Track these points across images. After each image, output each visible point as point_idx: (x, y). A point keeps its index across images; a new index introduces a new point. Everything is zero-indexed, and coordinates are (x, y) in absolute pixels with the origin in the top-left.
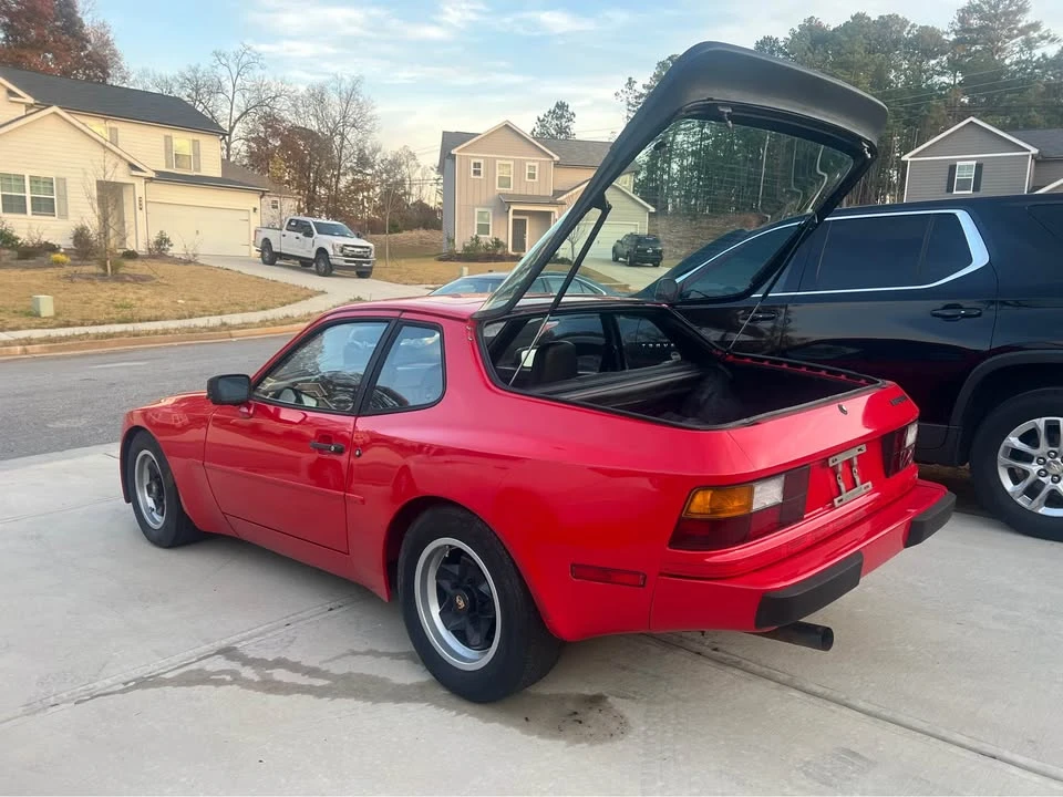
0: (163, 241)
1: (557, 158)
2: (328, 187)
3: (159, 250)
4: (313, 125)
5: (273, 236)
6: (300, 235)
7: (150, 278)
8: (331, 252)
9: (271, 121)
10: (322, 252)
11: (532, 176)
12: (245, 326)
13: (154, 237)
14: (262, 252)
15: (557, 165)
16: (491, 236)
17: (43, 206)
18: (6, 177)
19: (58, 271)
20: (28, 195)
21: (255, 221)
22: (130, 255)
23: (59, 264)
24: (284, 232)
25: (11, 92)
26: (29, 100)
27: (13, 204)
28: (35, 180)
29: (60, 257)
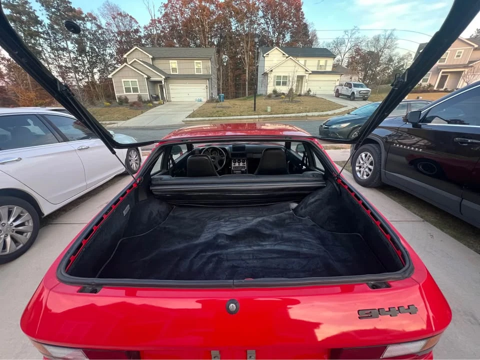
0: (309, 91)
1: (476, 46)
2: (372, 71)
3: (308, 94)
4: (373, 49)
5: (340, 88)
6: (347, 88)
7: (300, 101)
8: (356, 93)
9: (358, 51)
10: (353, 93)
11: (458, 56)
12: (312, 116)
13: (308, 89)
14: (336, 93)
15: (475, 49)
16: (428, 83)
17: (285, 84)
18: (278, 77)
19: (281, 100)
20: (282, 81)
21: (338, 84)
22: (300, 95)
23: (282, 98)
24: (343, 87)
25: (284, 54)
26: (287, 56)
27: (278, 84)
28: (284, 76)
29: (283, 96)
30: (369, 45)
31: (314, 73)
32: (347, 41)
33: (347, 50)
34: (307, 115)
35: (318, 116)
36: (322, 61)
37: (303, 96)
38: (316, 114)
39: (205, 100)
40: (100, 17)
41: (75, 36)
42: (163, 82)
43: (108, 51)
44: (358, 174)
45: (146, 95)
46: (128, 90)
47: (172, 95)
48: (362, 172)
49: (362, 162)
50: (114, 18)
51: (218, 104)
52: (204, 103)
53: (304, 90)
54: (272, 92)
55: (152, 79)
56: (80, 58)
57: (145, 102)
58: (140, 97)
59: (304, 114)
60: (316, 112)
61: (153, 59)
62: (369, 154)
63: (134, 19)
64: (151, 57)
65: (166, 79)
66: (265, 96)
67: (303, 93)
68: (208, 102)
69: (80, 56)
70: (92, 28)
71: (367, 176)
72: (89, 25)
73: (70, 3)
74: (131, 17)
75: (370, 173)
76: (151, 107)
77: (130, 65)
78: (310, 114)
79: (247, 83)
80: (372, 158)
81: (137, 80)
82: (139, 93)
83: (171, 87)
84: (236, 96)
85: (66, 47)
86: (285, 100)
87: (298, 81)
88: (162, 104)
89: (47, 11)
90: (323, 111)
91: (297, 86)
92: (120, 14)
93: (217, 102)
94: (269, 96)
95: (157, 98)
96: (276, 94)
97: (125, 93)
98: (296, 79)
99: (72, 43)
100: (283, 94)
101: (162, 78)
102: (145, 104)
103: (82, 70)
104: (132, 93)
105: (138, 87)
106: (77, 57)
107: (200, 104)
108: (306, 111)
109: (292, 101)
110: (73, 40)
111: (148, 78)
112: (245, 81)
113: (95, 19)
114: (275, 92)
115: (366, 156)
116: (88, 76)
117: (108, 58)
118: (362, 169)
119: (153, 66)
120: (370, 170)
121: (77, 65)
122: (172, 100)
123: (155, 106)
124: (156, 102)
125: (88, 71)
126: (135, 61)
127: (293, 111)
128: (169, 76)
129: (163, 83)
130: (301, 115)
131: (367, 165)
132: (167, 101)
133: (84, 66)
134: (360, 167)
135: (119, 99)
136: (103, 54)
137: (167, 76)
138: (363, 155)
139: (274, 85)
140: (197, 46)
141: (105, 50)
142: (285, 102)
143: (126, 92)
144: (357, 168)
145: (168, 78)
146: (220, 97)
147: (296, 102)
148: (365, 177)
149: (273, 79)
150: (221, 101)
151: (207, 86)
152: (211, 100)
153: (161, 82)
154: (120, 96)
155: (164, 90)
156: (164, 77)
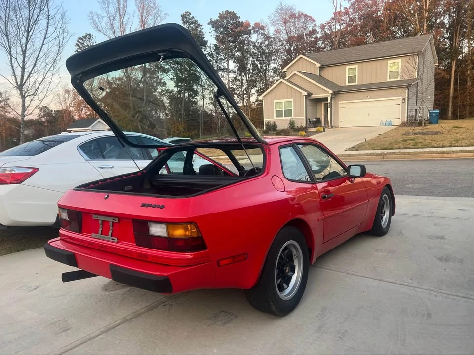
39: (398, 123)
40: (269, 25)
41: (238, 54)
42: (329, 98)
43: (272, 65)
45: (301, 120)
46: (279, 114)
47: (340, 118)
50: (285, 23)
52: (395, 127)
55: (315, 96)
56: (239, 78)
57: (298, 129)
58: (292, 124)
61: (322, 68)
63: (309, 17)
64: (319, 65)
65: (335, 94)
68: (403, 125)
69: (240, 75)
70: (257, 40)
72: (254, 38)
73: (238, 18)
74: (306, 16)
77: (287, 80)
81: (292, 100)
82: (293, 117)
83: (340, 106)
85: (226, 67)
88: (322, 132)
89: (216, 32)
92: (293, 16)
95: (317, 123)
97: (275, 118)
99: (234, 62)
101: (328, 93)
103: (238, 92)
104: (284, 118)
105: (293, 109)
106: (237, 77)
110: (235, 58)
111: (309, 95)
113: (263, 28)
116: (244, 99)
117: (271, 74)
119: (320, 79)
121: (234, 87)
122: (341, 124)
123: (310, 134)
124: (314, 130)
125: (245, 92)
126: (295, 74)
128: (339, 90)
129: (329, 101)
132: (332, 127)
133: (243, 86)
135: (267, 125)
136: (265, 70)
137: (336, 90)
141: (269, 64)
145: (338, 92)
146: (430, 117)
150: (431, 123)
151: (404, 99)
153: (326, 99)
154: (268, 122)
155: (329, 110)
156: (331, 92)
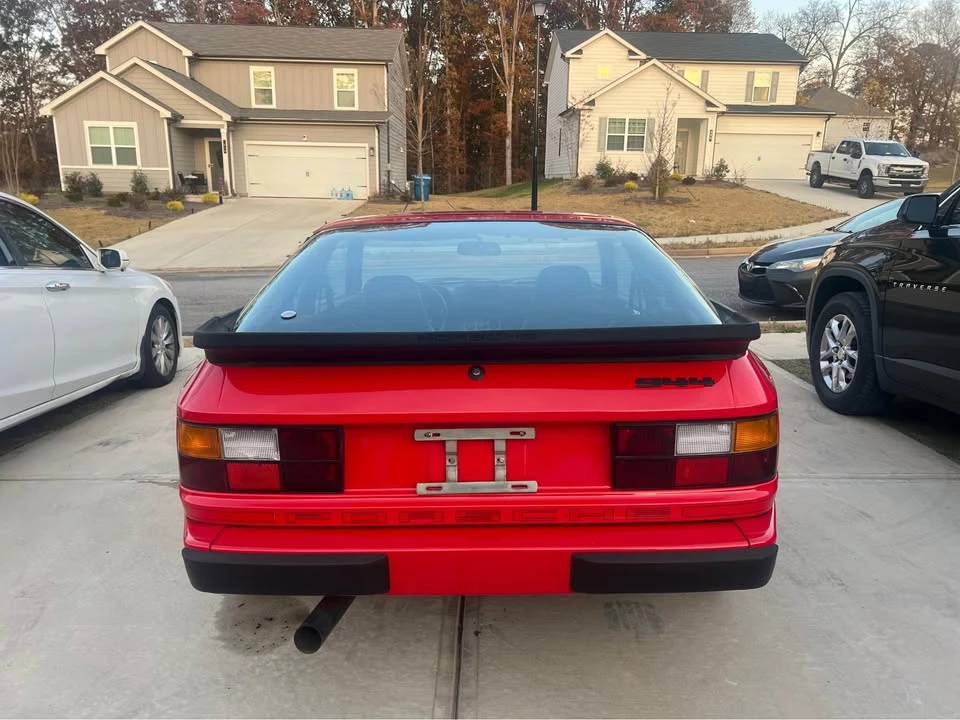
0: (721, 168)
2: (938, 103)
3: (717, 177)
4: (934, 39)
5: (823, 159)
6: (848, 157)
7: (687, 200)
8: (875, 173)
9: (887, 42)
10: (867, 173)
12: (727, 244)
13: (717, 162)
14: (811, 175)
17: (636, 143)
18: (613, 121)
19: (622, 196)
20: (626, 135)
21: (817, 145)
22: (689, 181)
23: (629, 190)
24: (835, 154)
25: (631, 52)
26: (643, 56)
27: (615, 143)
28: (633, 122)
29: (631, 184)
30: (922, 25)
31: (735, 110)
32: (845, 14)
33: (849, 39)
34: (709, 243)
35: (745, 243)
36: (763, 75)
37: (701, 183)
38: (741, 237)
39: (363, 195)
42: (224, 131)
43: (37, 33)
44: (827, 379)
45: (162, 175)
46: (102, 155)
47: (250, 176)
48: (834, 374)
49: (833, 345)
51: (410, 206)
52: (361, 203)
53: (705, 164)
54: (594, 172)
55: (189, 122)
57: (157, 196)
58: (139, 182)
59: (702, 239)
60: (739, 231)
61: (195, 60)
62: (846, 318)
64: (188, 53)
65: (236, 124)
66: (569, 182)
67: (699, 175)
68: (375, 199)
71: (847, 381)
75: (852, 371)
76: (178, 214)
77: (117, 77)
78: (720, 239)
79: (508, 142)
80: (852, 328)
81: (134, 125)
82: (139, 166)
83: (248, 151)
84: (471, 184)
86: (640, 195)
87: (681, 136)
88: (215, 205)
90: (762, 230)
91: (681, 152)
93: (406, 199)
94: (585, 185)
95: (198, 184)
96: (610, 179)
97: (91, 166)
98: (673, 128)
100: (633, 177)
101: (221, 120)
102: (157, 204)
104: (115, 166)
105: (137, 146)
107: (347, 206)
108: (707, 231)
109: (661, 201)
111: (174, 120)
112: (502, 135)
114: (603, 169)
115: (840, 326)
117: (34, 54)
118: (835, 364)
119: (192, 83)
120: (852, 361)
122: (252, 191)
123: (192, 209)
124: (192, 198)
126: (135, 65)
127: (664, 231)
128: (244, 115)
129: (224, 137)
130: (688, 240)
131: (847, 350)
132: (234, 195)
134: (830, 359)
135: (73, 180)
136: (19, 44)
137: (237, 115)
138: (834, 324)
139: (600, 149)
140: (341, 22)
141: (27, 32)
142: (638, 202)
143: (94, 162)
144: (824, 364)
145: (241, 120)
146: (415, 187)
147: (676, 202)
148: (843, 385)
149: (596, 131)
150: (418, 199)
151: (372, 149)
152: (387, 194)
153: (216, 132)
154: (75, 174)
155: (225, 157)
156: (227, 118)
